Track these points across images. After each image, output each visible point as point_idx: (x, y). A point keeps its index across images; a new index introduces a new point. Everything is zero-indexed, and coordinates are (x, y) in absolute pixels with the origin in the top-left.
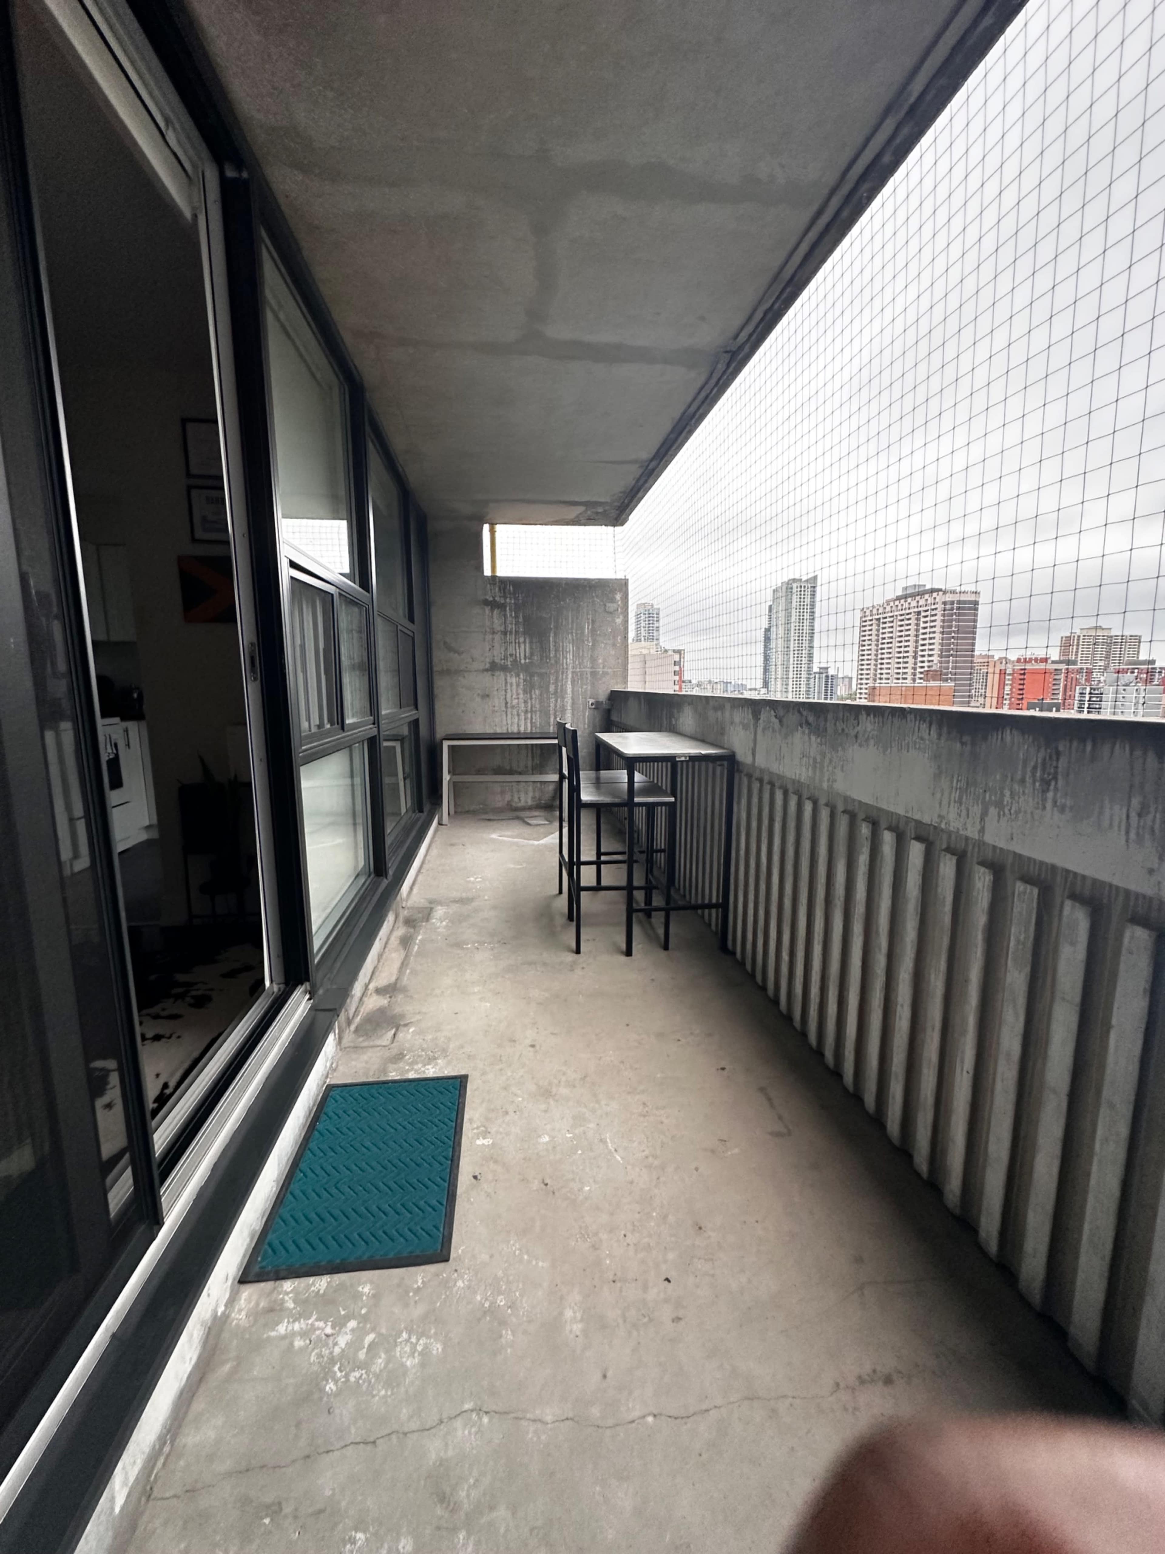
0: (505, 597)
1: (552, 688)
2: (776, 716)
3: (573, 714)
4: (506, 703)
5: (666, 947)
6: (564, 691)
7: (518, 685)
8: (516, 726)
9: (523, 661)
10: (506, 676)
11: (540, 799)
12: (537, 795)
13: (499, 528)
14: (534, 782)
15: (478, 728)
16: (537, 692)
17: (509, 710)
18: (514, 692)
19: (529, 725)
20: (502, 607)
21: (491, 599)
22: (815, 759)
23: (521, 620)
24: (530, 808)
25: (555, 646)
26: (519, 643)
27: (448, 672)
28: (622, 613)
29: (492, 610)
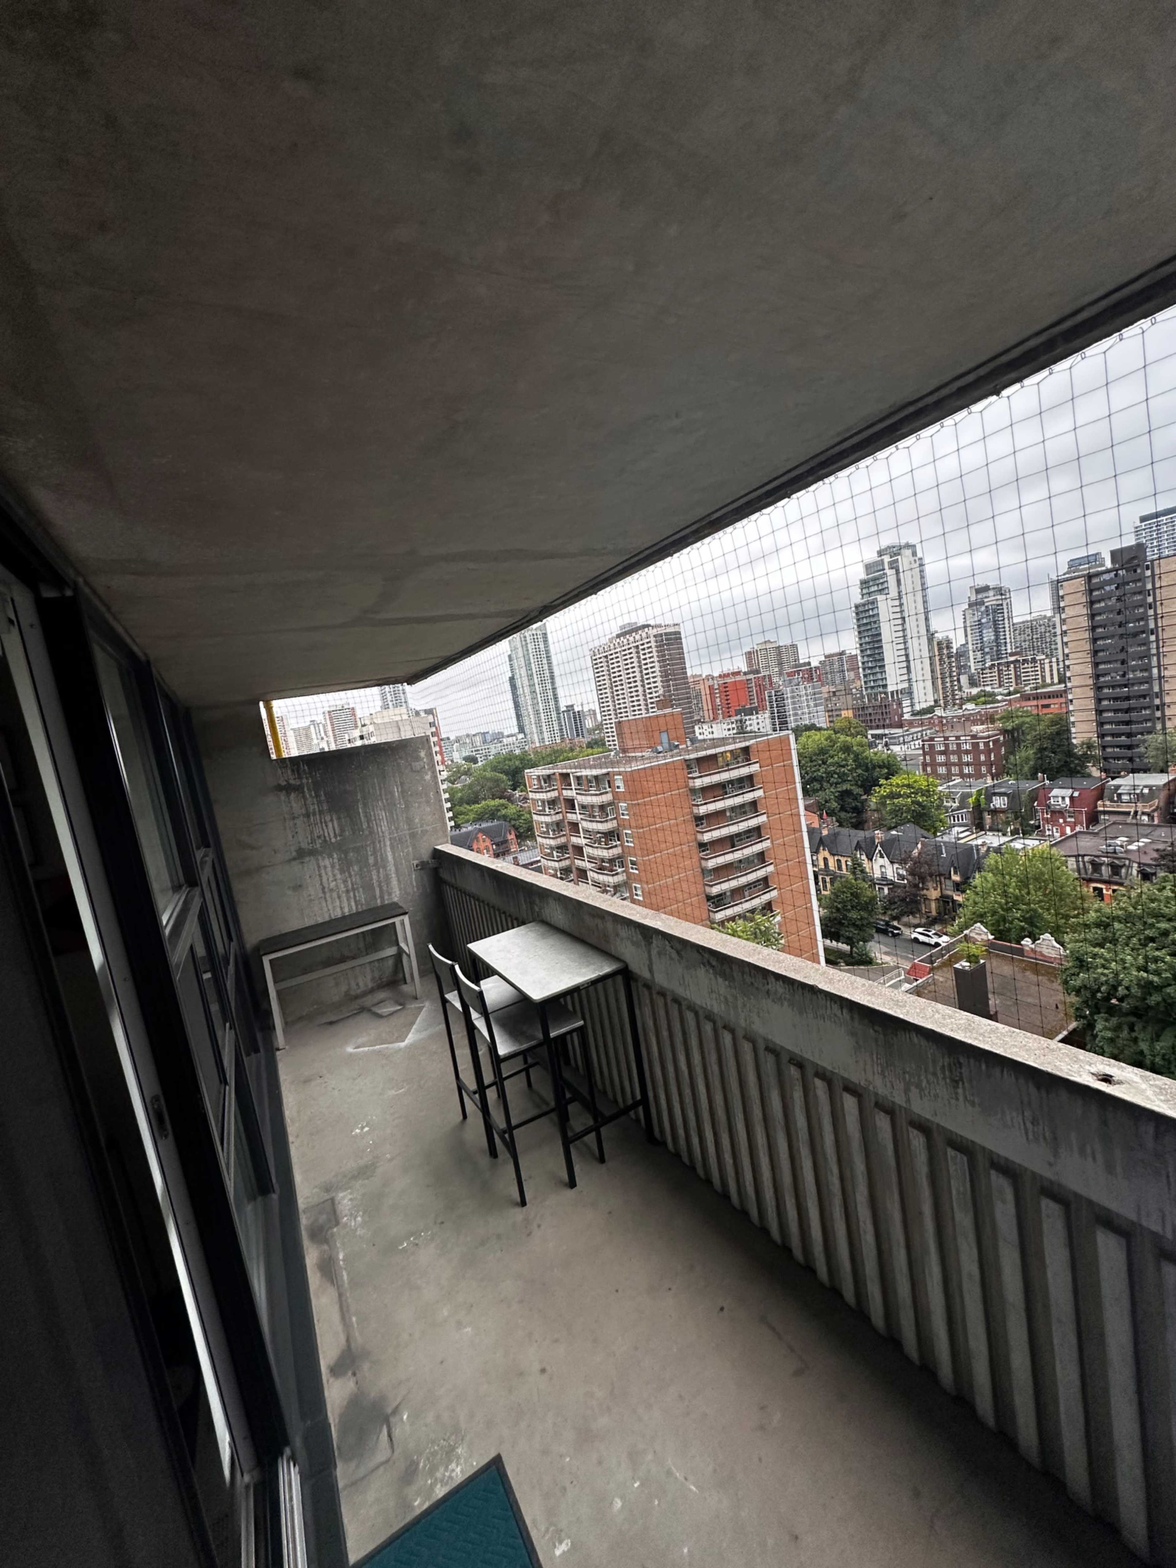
0: (300, 778)
1: (371, 860)
2: (672, 947)
3: (399, 881)
4: (323, 888)
5: (602, 1160)
6: (384, 859)
7: (333, 866)
8: (338, 910)
9: (333, 840)
10: (317, 860)
11: (380, 979)
12: (377, 975)
13: (276, 704)
14: (370, 963)
15: (295, 923)
16: (356, 868)
17: (328, 895)
18: (330, 874)
19: (353, 904)
20: (299, 789)
21: (284, 783)
22: (726, 998)
23: (323, 798)
24: (372, 991)
25: (366, 816)
26: (326, 822)
27: (248, 873)
28: (429, 769)
29: (288, 795)
